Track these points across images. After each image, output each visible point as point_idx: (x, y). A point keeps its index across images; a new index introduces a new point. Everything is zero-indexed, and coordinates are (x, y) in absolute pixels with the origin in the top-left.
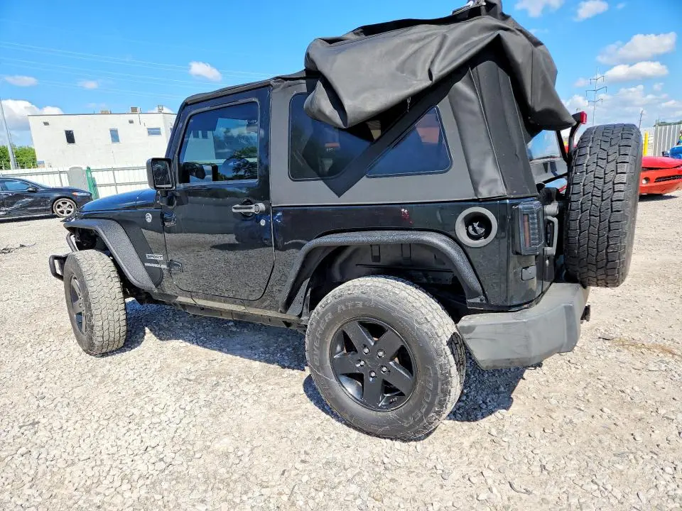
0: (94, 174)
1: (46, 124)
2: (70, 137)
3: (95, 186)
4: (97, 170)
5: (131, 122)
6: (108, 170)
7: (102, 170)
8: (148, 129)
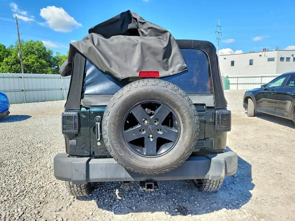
0: (229, 79)
1: (225, 59)
2: (233, 63)
3: (229, 84)
4: (231, 78)
5: (260, 56)
6: (236, 78)
7: (233, 78)
8: (268, 58)
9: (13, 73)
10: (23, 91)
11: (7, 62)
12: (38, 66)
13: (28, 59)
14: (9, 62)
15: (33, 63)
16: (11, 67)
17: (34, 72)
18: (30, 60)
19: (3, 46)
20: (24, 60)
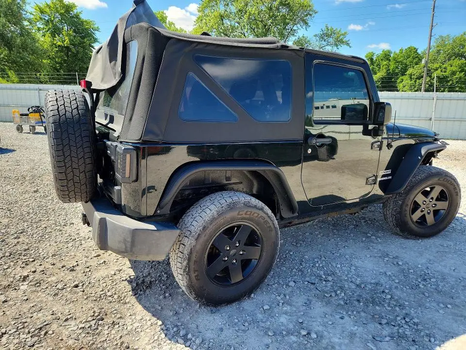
9: (416, 91)
10: (430, 119)
11: (411, 75)
12: (460, 78)
13: (445, 68)
14: (414, 75)
15: (454, 73)
16: (415, 81)
17: (452, 89)
18: (449, 68)
19: (415, 48)
20: (439, 69)
